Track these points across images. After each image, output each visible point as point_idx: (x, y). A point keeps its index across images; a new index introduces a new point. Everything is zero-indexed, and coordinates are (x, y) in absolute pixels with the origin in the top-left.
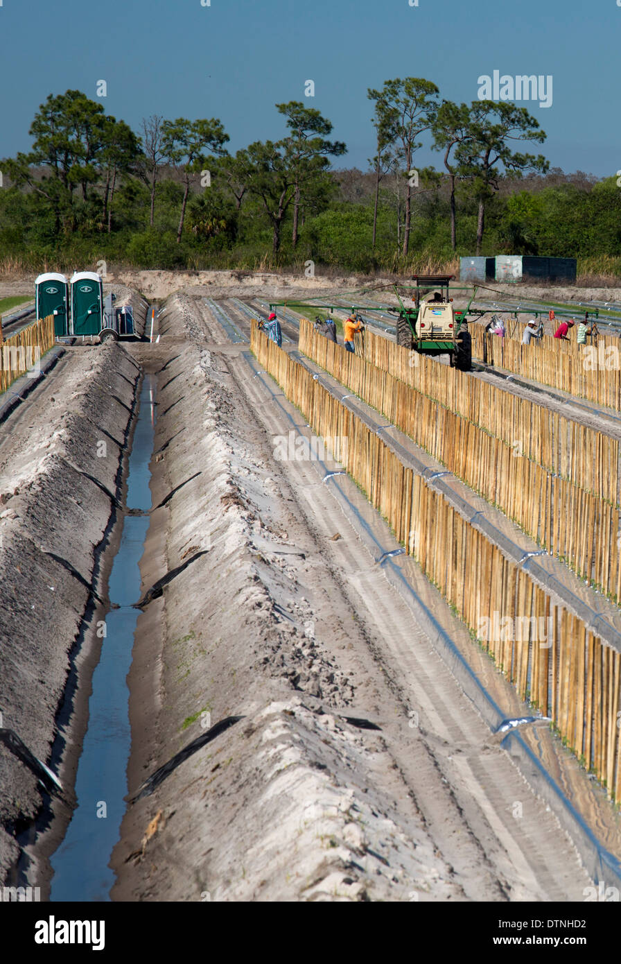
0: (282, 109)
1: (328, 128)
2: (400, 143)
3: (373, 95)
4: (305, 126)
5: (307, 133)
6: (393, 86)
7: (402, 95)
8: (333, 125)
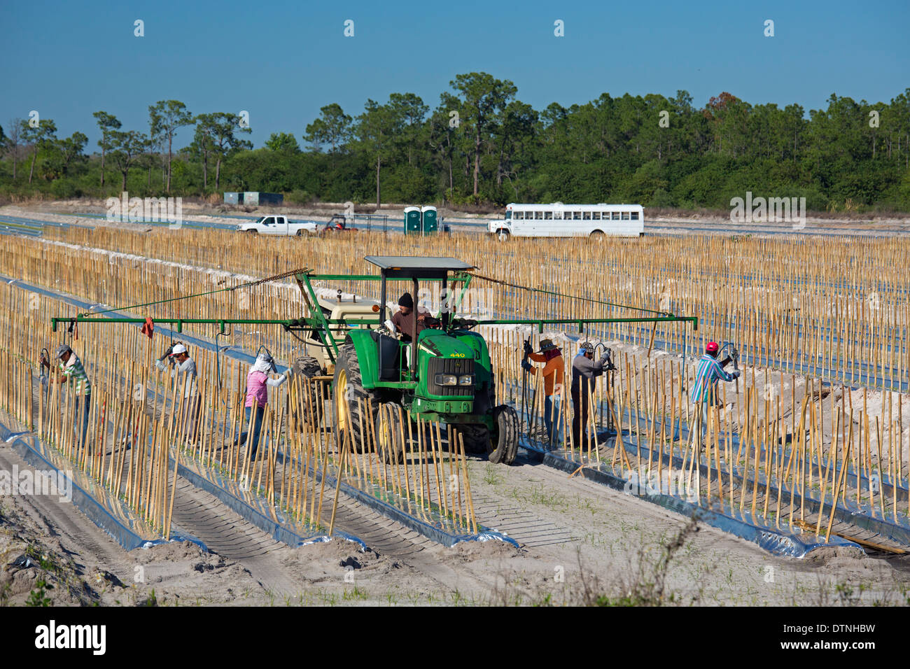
0: (96, 115)
1: (119, 125)
2: (164, 132)
3: (152, 108)
4: (107, 125)
5: (108, 127)
6: (161, 104)
7: (167, 108)
8: (122, 123)
